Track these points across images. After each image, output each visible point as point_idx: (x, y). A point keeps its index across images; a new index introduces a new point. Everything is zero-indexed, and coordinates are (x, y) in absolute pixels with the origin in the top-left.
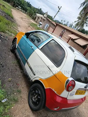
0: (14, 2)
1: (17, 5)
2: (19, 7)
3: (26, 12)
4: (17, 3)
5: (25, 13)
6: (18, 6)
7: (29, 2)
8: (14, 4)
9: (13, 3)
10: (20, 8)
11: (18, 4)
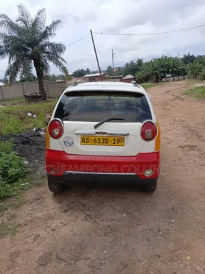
0: (156, 73)
1: (163, 75)
2: (167, 76)
3: (186, 76)
4: (161, 72)
5: (184, 79)
6: (165, 77)
7: (187, 55)
8: (157, 78)
9: (154, 78)
10: (170, 75)
11: (163, 72)
